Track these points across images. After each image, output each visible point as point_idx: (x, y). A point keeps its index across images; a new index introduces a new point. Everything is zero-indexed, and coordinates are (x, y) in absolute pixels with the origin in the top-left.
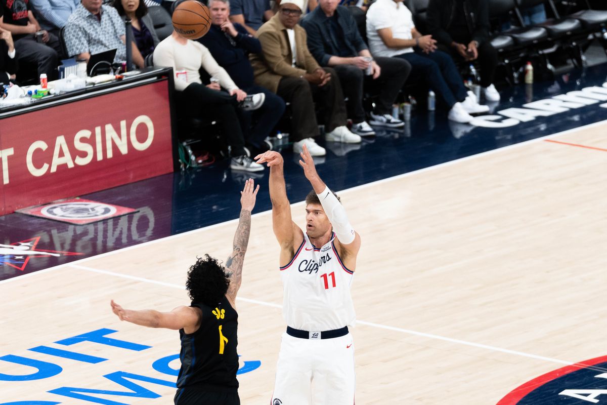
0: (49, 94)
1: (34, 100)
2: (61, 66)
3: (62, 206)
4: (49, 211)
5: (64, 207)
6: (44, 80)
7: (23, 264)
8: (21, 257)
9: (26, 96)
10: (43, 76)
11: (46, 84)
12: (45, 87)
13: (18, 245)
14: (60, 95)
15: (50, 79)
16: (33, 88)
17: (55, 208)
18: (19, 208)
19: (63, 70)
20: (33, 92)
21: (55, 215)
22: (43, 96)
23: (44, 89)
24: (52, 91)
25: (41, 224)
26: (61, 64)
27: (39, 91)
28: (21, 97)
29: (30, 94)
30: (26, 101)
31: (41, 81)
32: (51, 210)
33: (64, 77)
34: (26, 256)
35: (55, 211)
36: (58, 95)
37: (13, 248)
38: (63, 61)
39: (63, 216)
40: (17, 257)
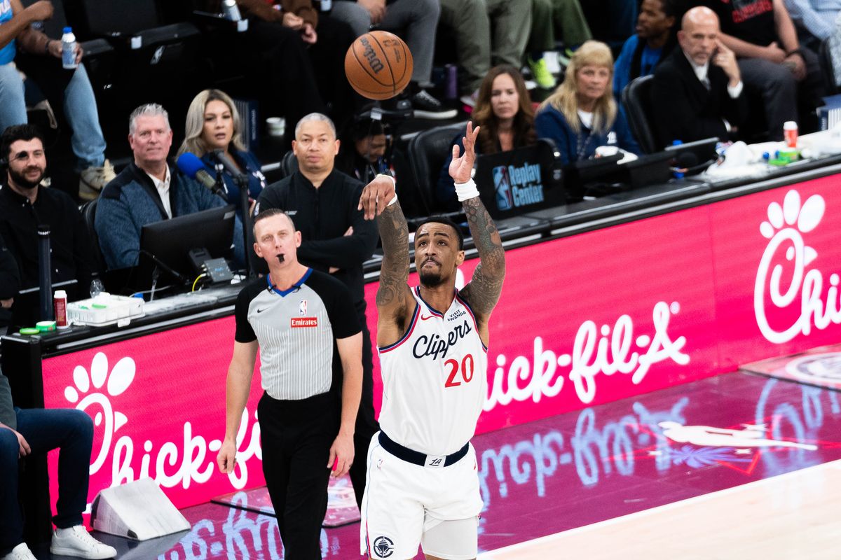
0: (801, 158)
1: (773, 169)
2: (824, 108)
3: (824, 358)
4: (801, 369)
5: (828, 361)
6: (791, 132)
7: (749, 464)
8: (747, 452)
9: (760, 161)
10: (790, 126)
11: (796, 140)
12: (793, 145)
13: (742, 429)
14: (820, 160)
15: (803, 131)
16: (770, 147)
17: (811, 361)
18: (745, 363)
19: (825, 115)
20: (772, 154)
21: (811, 374)
22: (791, 162)
23: (791, 150)
24: (805, 153)
25: (784, 391)
26: (823, 104)
27: (782, 153)
28: (751, 163)
29: (766, 157)
30: (759, 170)
31: (786, 134)
32: (804, 366)
33: (827, 128)
34: (755, 450)
35: (811, 367)
36: (816, 160)
37: (731, 435)
38: (826, 99)
39: (825, 377)
40: (740, 452)
